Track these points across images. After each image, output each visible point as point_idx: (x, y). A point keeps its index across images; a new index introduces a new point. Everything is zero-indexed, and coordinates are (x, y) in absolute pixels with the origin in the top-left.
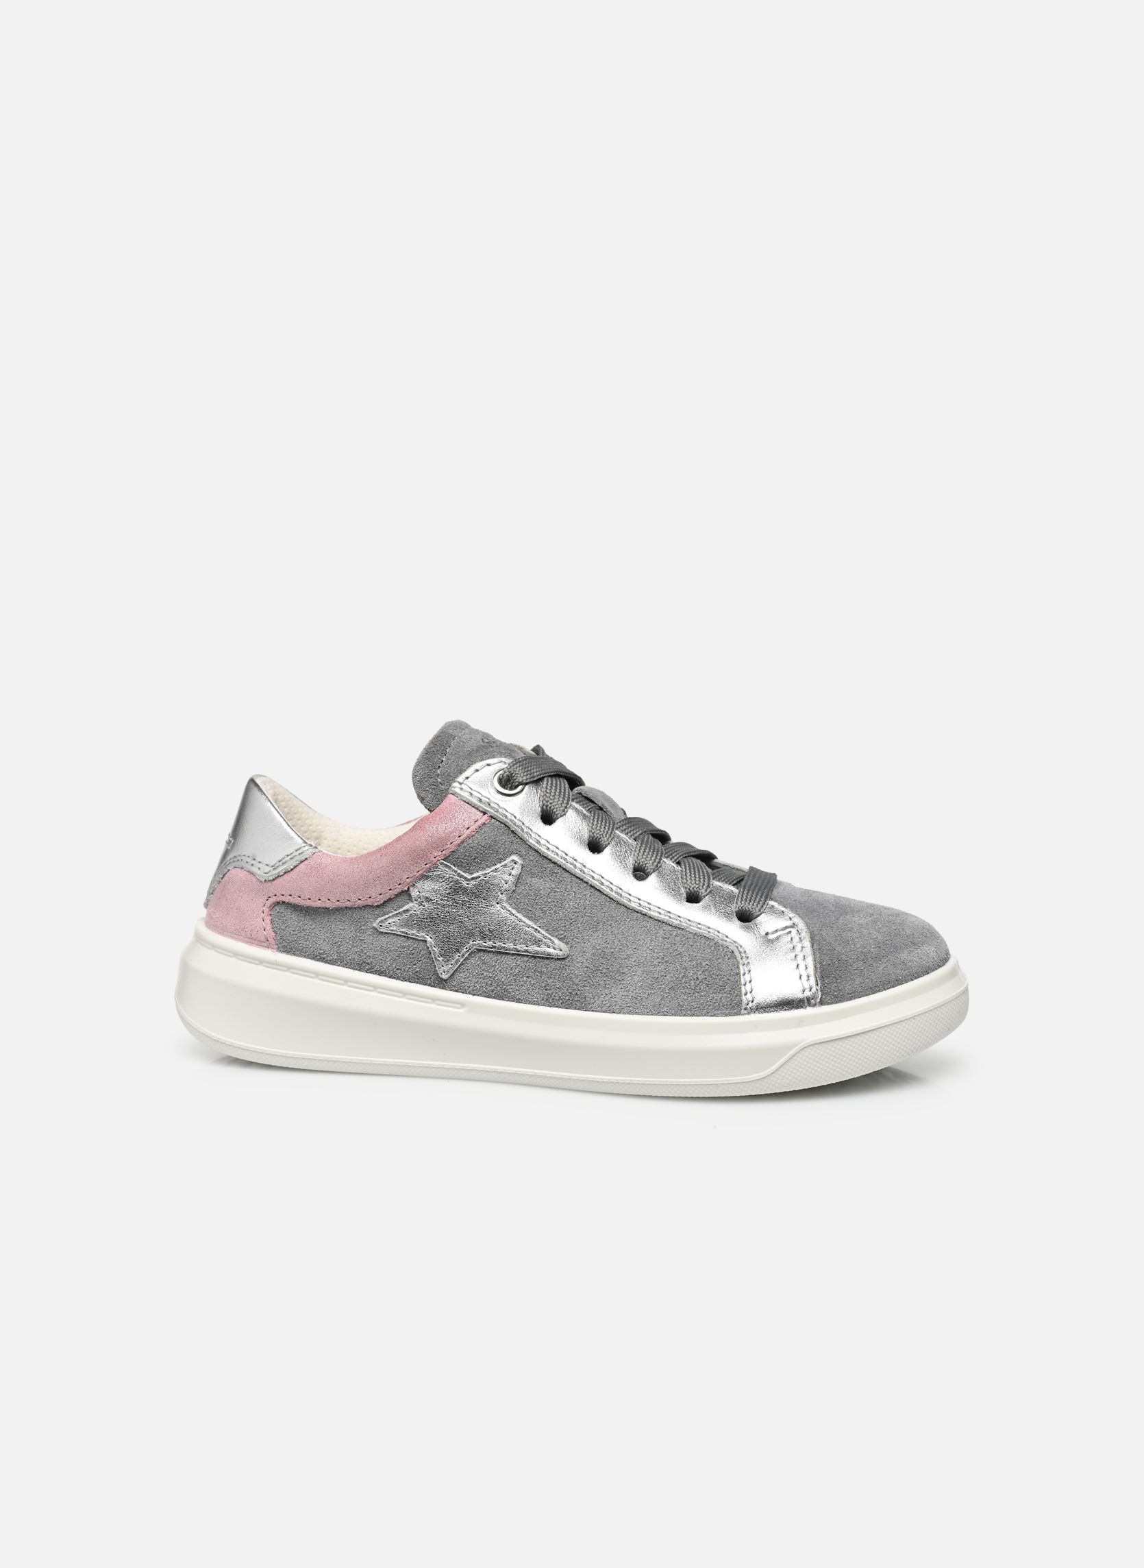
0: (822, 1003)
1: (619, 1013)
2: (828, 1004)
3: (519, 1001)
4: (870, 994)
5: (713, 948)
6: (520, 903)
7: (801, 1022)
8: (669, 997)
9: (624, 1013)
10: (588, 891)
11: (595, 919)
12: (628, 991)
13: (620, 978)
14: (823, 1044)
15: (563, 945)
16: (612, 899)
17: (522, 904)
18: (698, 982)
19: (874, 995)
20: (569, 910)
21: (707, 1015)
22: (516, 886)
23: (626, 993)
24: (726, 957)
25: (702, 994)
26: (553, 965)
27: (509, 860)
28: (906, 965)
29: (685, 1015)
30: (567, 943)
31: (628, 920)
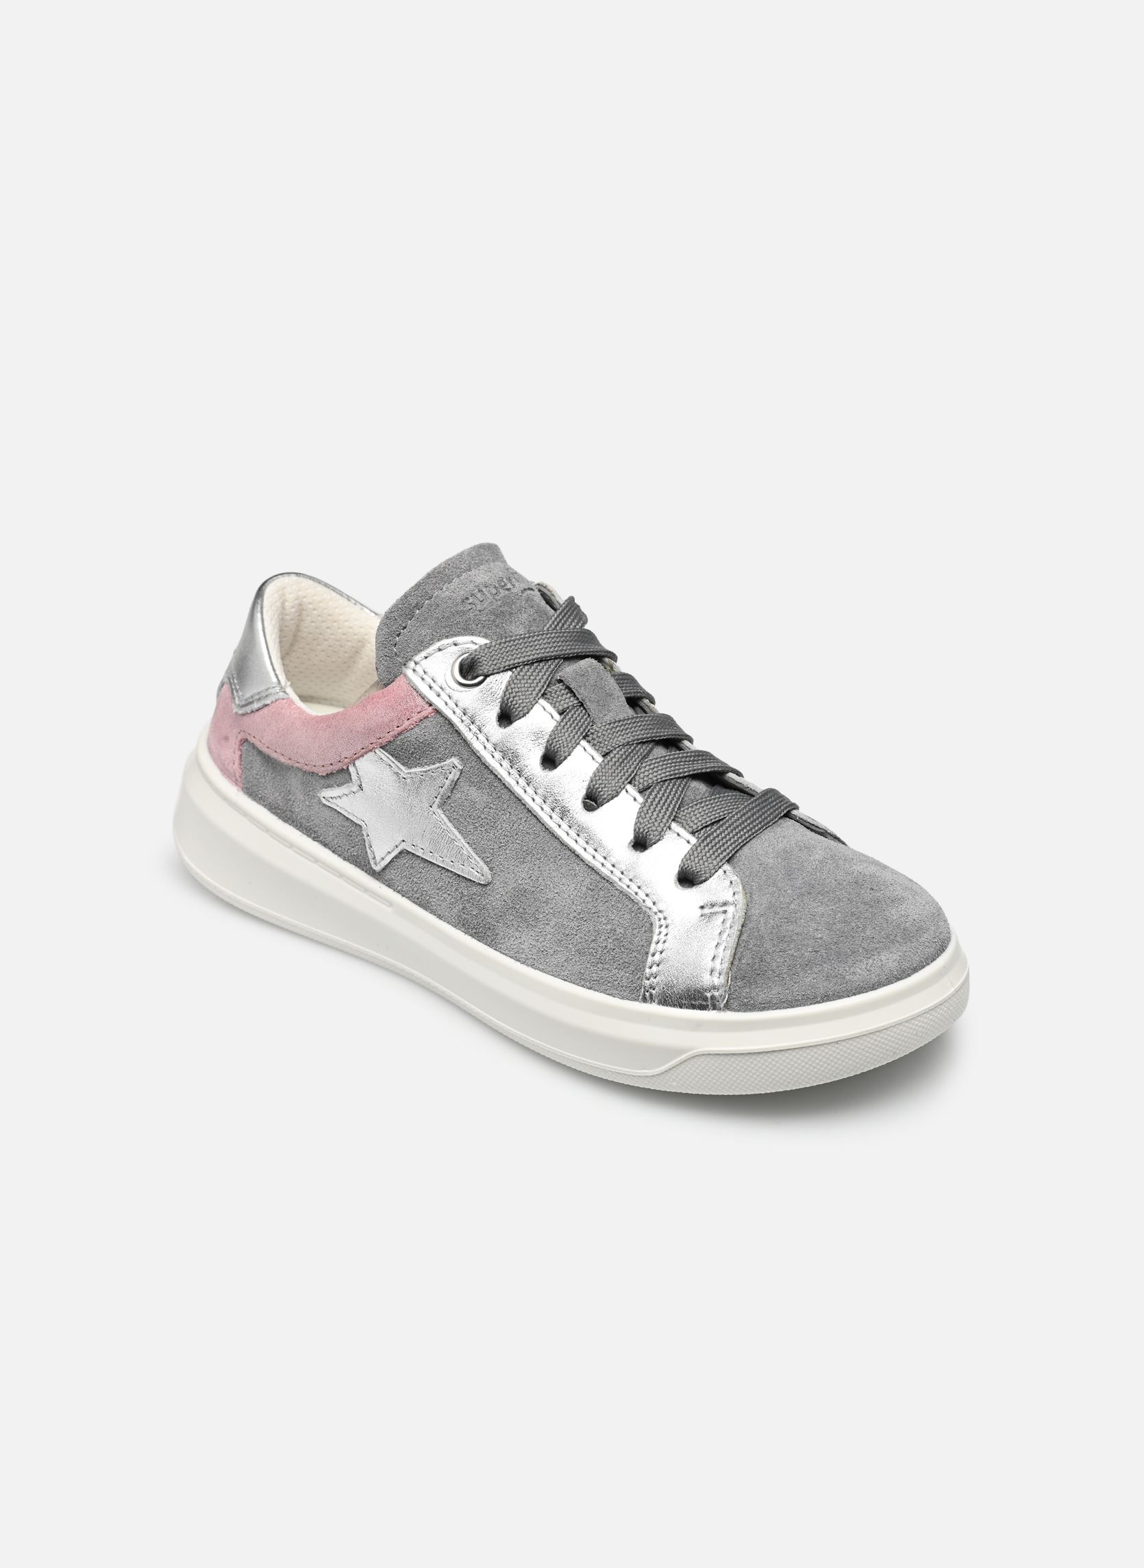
0: (728, 1007)
1: (523, 963)
2: (735, 1010)
3: (440, 917)
4: (788, 1008)
5: (633, 914)
6: (454, 811)
7: (698, 1026)
8: (574, 960)
9: (528, 965)
10: (524, 815)
11: (525, 848)
12: (537, 941)
13: (533, 923)
14: (719, 1056)
15: (486, 869)
16: (548, 829)
17: (455, 813)
18: (605, 951)
19: (792, 1009)
20: (500, 831)
21: (604, 992)
22: (452, 792)
23: (534, 943)
24: (643, 929)
25: (605, 966)
26: (474, 889)
27: (448, 761)
28: (844, 978)
29: (583, 986)
30: (491, 869)
31: (559, 857)
